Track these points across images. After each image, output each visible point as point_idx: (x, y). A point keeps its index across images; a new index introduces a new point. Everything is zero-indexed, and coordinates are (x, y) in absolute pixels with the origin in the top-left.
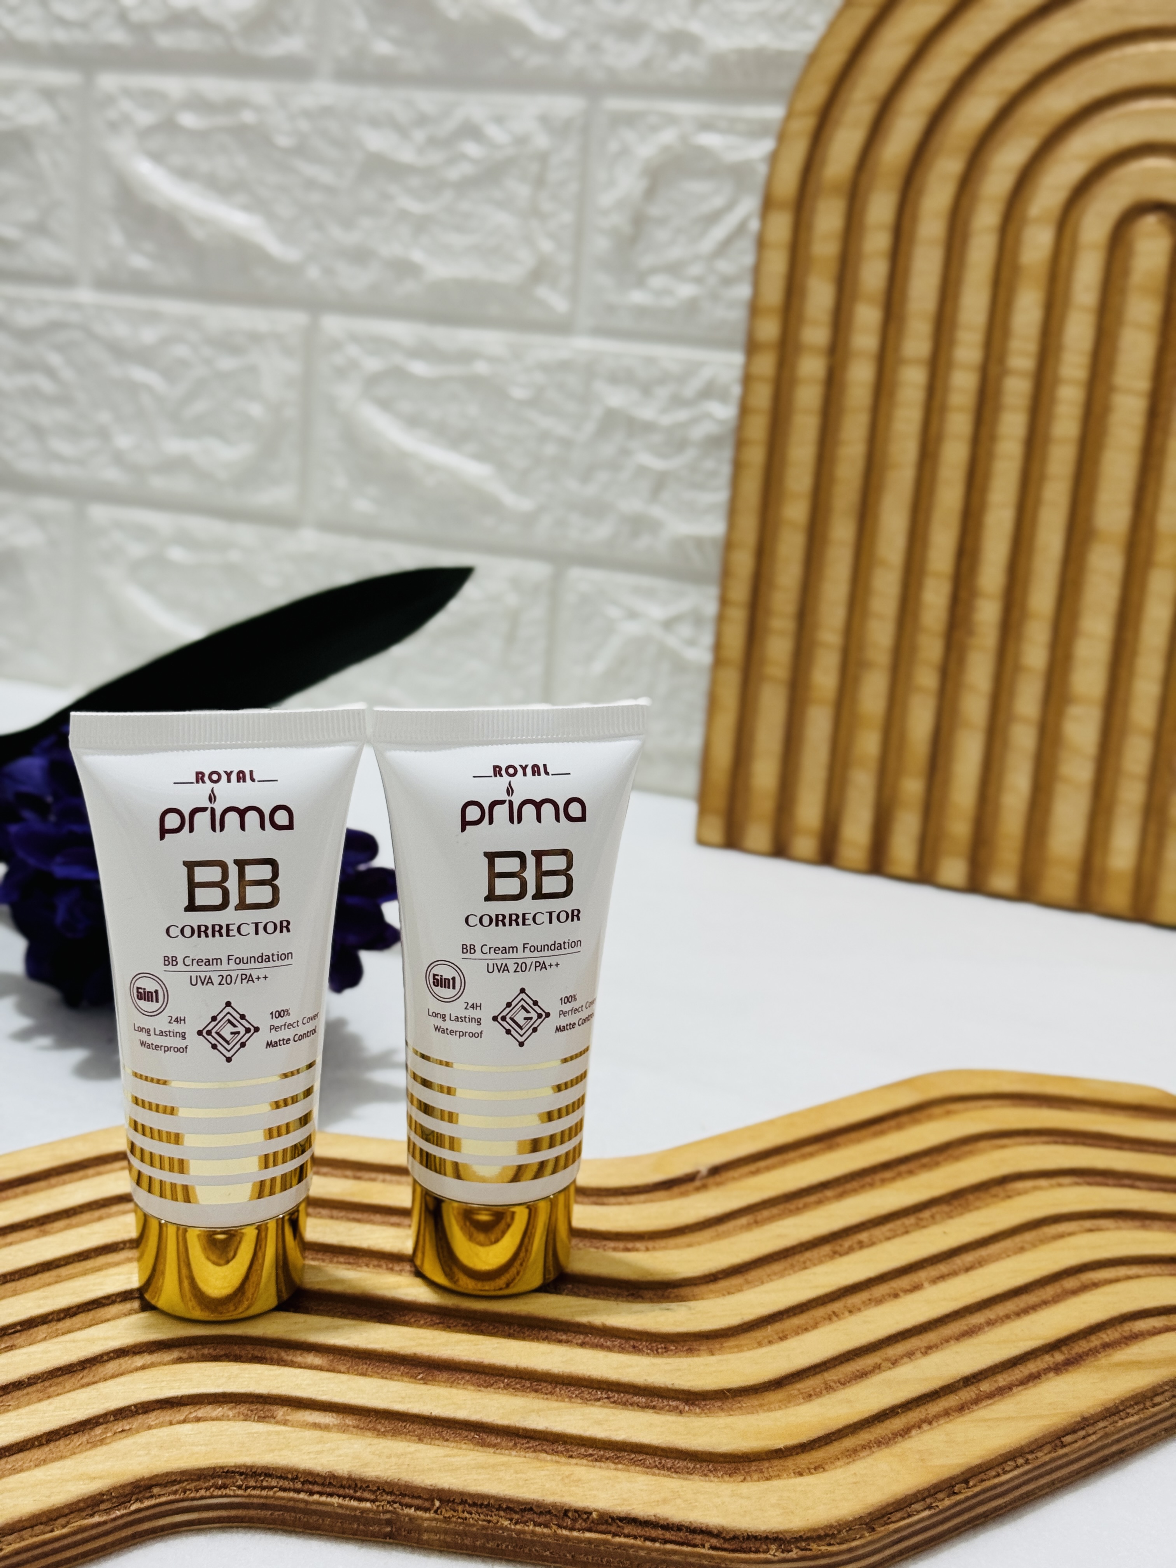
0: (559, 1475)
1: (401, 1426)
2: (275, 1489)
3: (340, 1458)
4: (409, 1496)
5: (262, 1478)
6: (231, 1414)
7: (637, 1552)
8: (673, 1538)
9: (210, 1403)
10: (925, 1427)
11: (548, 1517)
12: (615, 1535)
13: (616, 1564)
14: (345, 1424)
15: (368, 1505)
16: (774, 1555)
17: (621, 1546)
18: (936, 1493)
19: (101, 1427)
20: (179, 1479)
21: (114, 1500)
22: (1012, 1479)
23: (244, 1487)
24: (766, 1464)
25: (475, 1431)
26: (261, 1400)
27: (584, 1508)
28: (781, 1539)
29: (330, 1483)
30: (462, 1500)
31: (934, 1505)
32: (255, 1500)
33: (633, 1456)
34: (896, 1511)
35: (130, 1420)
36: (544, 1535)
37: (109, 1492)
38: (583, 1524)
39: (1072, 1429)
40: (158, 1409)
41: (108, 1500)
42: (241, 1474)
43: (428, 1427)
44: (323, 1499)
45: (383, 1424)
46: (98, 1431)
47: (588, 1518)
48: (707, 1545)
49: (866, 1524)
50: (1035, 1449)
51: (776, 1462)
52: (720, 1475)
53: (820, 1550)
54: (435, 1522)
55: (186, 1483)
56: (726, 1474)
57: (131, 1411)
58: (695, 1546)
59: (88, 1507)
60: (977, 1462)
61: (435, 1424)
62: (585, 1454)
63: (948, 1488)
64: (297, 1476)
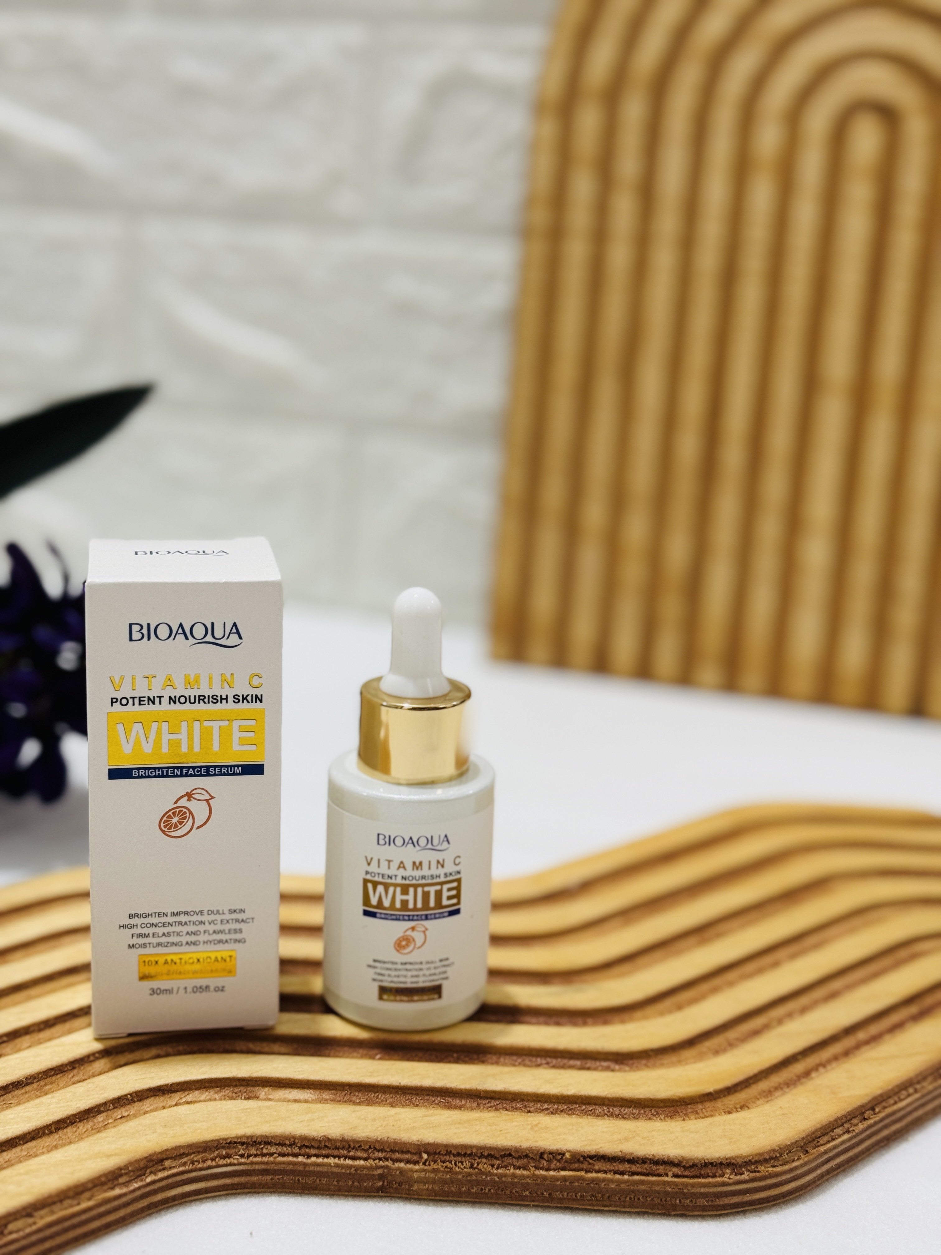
0: (528, 1125)
1: (374, 1096)
2: (275, 1155)
3: (331, 1124)
4: (398, 1152)
5: (262, 1146)
6: (217, 1097)
7: (608, 1185)
8: (639, 1170)
9: (197, 1089)
10: (821, 1070)
11: (526, 1160)
12: (587, 1171)
13: (589, 1198)
14: (323, 1098)
15: (362, 1162)
16: (730, 1179)
17: (593, 1180)
18: (851, 1119)
19: (102, 1115)
20: (187, 1152)
21: (132, 1174)
22: (909, 1105)
23: (246, 1155)
24: (700, 1106)
25: (442, 1096)
26: (244, 1083)
27: (558, 1150)
28: (733, 1164)
29: (326, 1146)
30: (447, 1151)
31: (851, 1129)
32: (257, 1167)
33: (584, 1107)
34: (823, 1135)
35: (127, 1108)
36: (523, 1176)
37: (126, 1167)
38: (558, 1164)
40: (151, 1097)
41: (126, 1174)
42: (243, 1144)
43: (398, 1097)
44: (320, 1160)
45: (357, 1096)
46: (100, 1118)
47: (562, 1158)
48: (670, 1174)
49: (802, 1147)
51: (708, 1104)
52: (662, 1118)
53: (767, 1171)
54: (424, 1173)
55: (193, 1155)
56: (667, 1117)
57: (128, 1099)
58: (659, 1175)
59: (109, 1181)
60: (879, 1092)
61: (404, 1093)
62: (541, 1108)
63: (860, 1114)
64: (294, 1141)
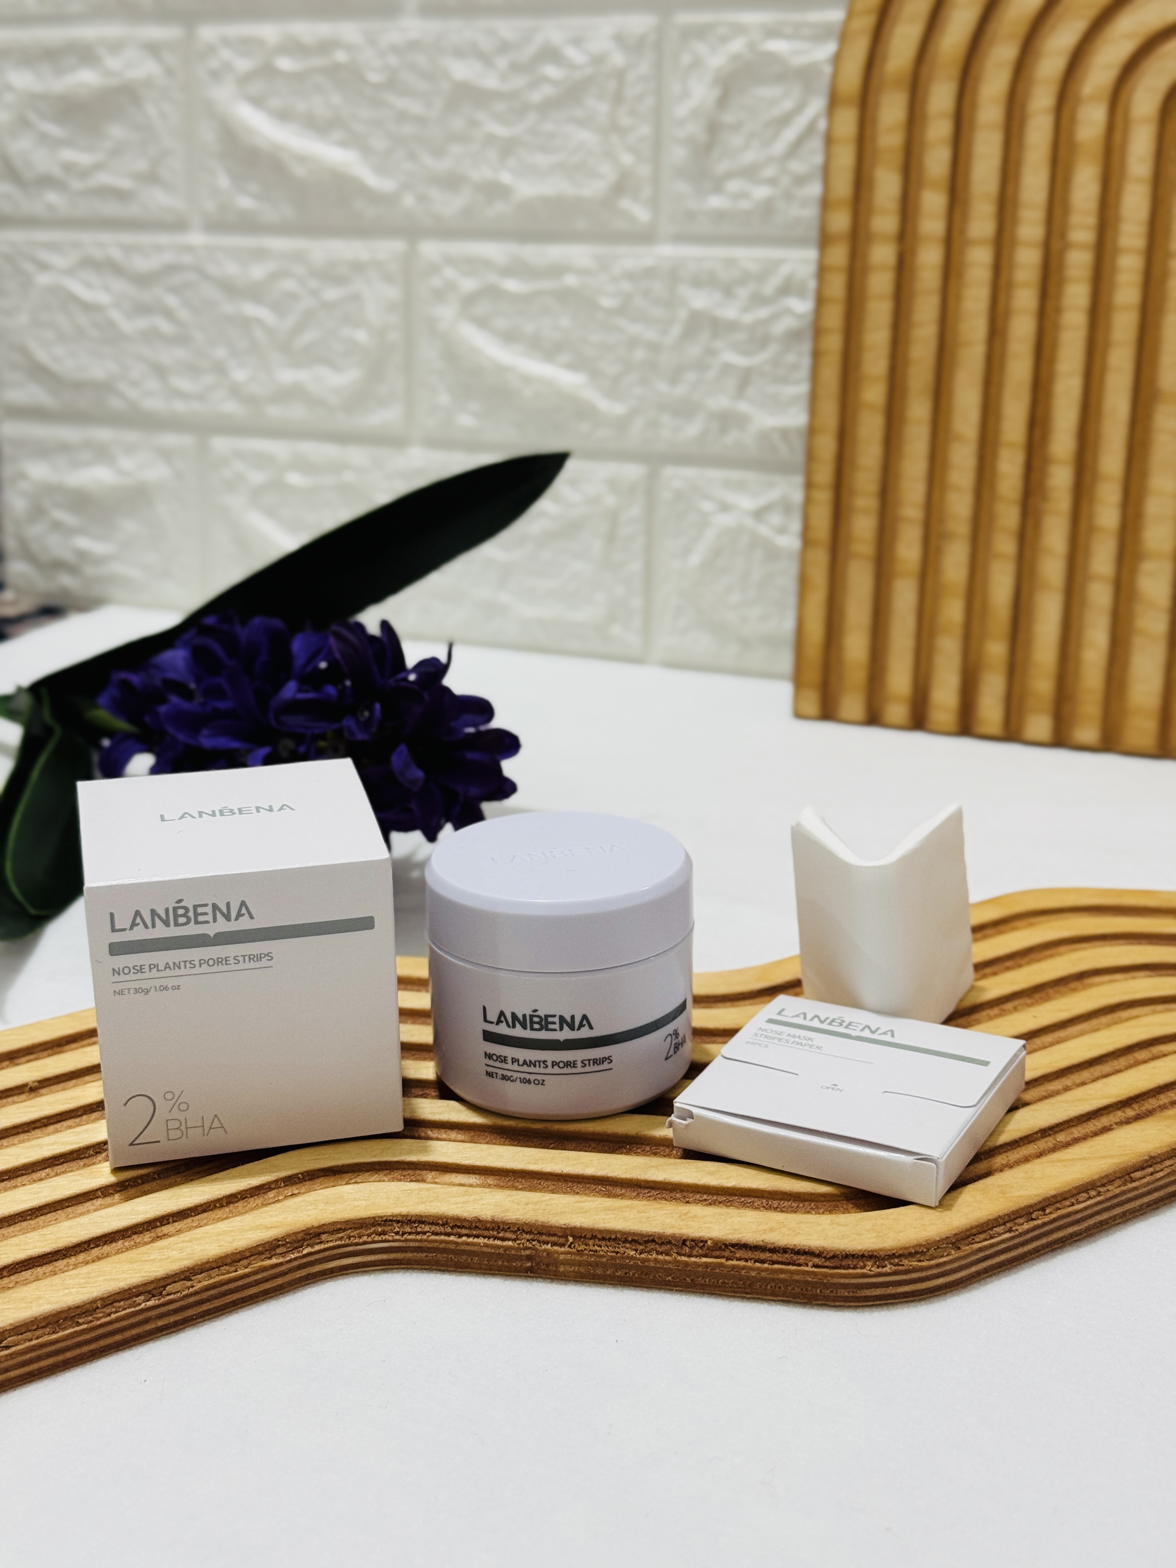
0: (676, 1213)
1: (536, 1183)
2: (428, 1234)
3: (484, 1206)
4: (545, 1234)
5: (417, 1225)
6: (386, 1179)
7: (749, 1273)
8: (780, 1259)
9: (368, 1171)
11: (669, 1246)
12: (728, 1259)
13: (730, 1285)
14: (487, 1183)
15: (510, 1243)
16: (871, 1271)
17: (733, 1267)
18: (1016, 1219)
19: (273, 1191)
20: (343, 1228)
21: (289, 1245)
22: (1086, 1208)
23: (401, 1233)
25: (602, 1185)
26: (412, 1167)
27: (700, 1237)
28: (876, 1257)
29: (476, 1226)
30: (592, 1235)
31: (1013, 1229)
32: (412, 1244)
33: (743, 1199)
34: (980, 1233)
35: (298, 1186)
36: (666, 1262)
37: (283, 1238)
38: (700, 1251)
39: (1141, 1167)
40: (320, 1176)
41: (283, 1245)
42: (398, 1222)
43: (560, 1184)
44: (471, 1240)
45: (521, 1182)
46: (271, 1194)
47: (704, 1245)
48: (810, 1264)
49: (953, 1244)
50: (1106, 1184)
53: (911, 1265)
54: (570, 1256)
55: (350, 1231)
57: (299, 1178)
58: (800, 1265)
59: (267, 1251)
60: (1053, 1193)
61: (566, 1181)
62: (700, 1199)
63: (1027, 1214)
64: (446, 1221)
